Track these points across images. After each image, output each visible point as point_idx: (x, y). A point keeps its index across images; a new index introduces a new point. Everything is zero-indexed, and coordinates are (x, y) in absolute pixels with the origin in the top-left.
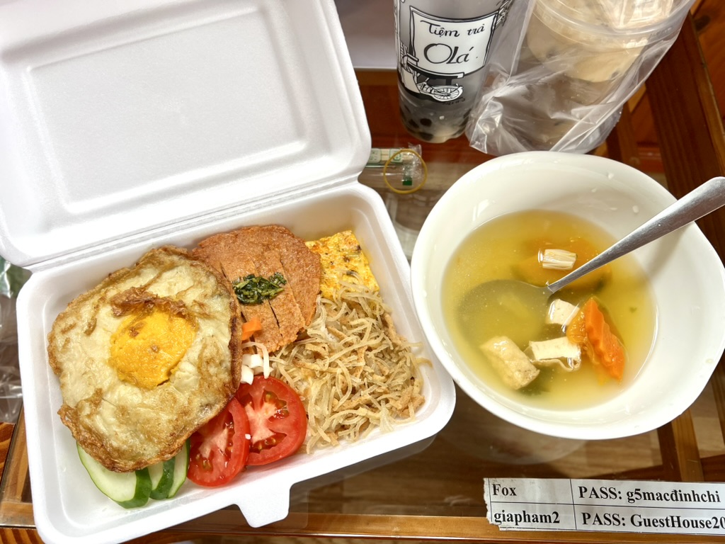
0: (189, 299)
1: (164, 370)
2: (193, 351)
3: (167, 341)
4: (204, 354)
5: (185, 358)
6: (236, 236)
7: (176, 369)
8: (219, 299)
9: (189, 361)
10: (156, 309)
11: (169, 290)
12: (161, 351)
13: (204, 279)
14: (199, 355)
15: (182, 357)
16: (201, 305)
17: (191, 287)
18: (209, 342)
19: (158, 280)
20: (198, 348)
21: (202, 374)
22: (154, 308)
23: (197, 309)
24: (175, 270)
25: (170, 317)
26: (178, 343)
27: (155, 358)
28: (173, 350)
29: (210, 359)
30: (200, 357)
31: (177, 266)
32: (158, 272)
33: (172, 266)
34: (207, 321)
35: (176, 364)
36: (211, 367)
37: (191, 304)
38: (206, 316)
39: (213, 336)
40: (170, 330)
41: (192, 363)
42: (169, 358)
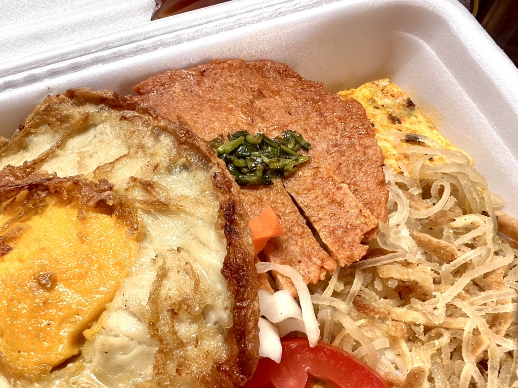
0: (120, 178)
1: (66, 332)
2: (135, 285)
3: (74, 264)
4: (164, 292)
5: (118, 301)
6: (202, 74)
7: (96, 327)
8: (185, 174)
9: (126, 308)
10: (51, 201)
11: (80, 164)
12: (60, 288)
13: (149, 142)
14: (152, 294)
15: (111, 300)
16: (147, 186)
17: (124, 156)
18: (172, 262)
19: (58, 152)
20: (148, 277)
21: (161, 340)
22: (48, 199)
23: (138, 194)
24: (92, 132)
25: (80, 212)
26: (100, 268)
27: (45, 303)
28: (88, 283)
29: (180, 303)
30: (154, 298)
31: (95, 125)
32: (58, 137)
33: (85, 126)
34: (162, 218)
35: (96, 317)
36: (181, 321)
37: (125, 186)
38: (162, 208)
39: (179, 250)
40: (82, 238)
41: (134, 315)
42: (79, 303)
